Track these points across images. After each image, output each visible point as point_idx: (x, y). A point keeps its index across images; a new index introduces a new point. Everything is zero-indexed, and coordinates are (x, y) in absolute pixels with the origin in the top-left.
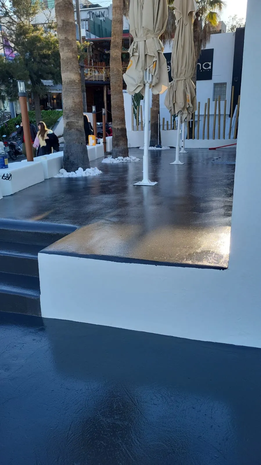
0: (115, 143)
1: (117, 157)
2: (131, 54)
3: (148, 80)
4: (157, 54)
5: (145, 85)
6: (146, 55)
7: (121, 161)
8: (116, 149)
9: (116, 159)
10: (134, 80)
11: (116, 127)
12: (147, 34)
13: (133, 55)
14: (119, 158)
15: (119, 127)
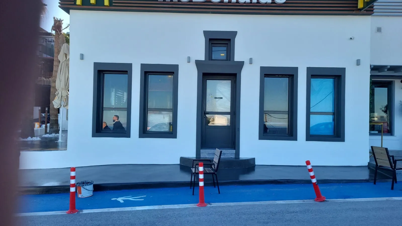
0: (51, 126)
1: (52, 134)
2: (56, 95)
3: (62, 104)
4: (66, 96)
5: (61, 105)
6: (62, 96)
7: (54, 136)
8: (52, 130)
9: (51, 135)
10: (57, 103)
11: (52, 119)
12: (62, 90)
13: (57, 95)
14: (53, 134)
15: (54, 119)
